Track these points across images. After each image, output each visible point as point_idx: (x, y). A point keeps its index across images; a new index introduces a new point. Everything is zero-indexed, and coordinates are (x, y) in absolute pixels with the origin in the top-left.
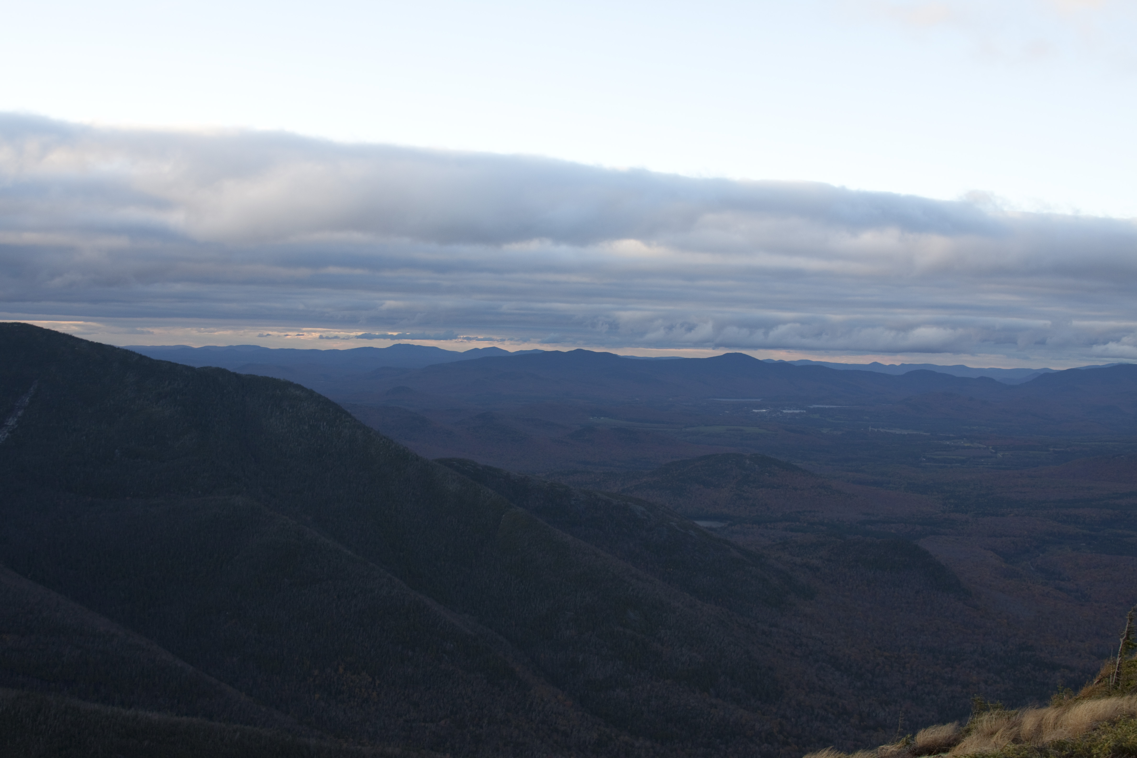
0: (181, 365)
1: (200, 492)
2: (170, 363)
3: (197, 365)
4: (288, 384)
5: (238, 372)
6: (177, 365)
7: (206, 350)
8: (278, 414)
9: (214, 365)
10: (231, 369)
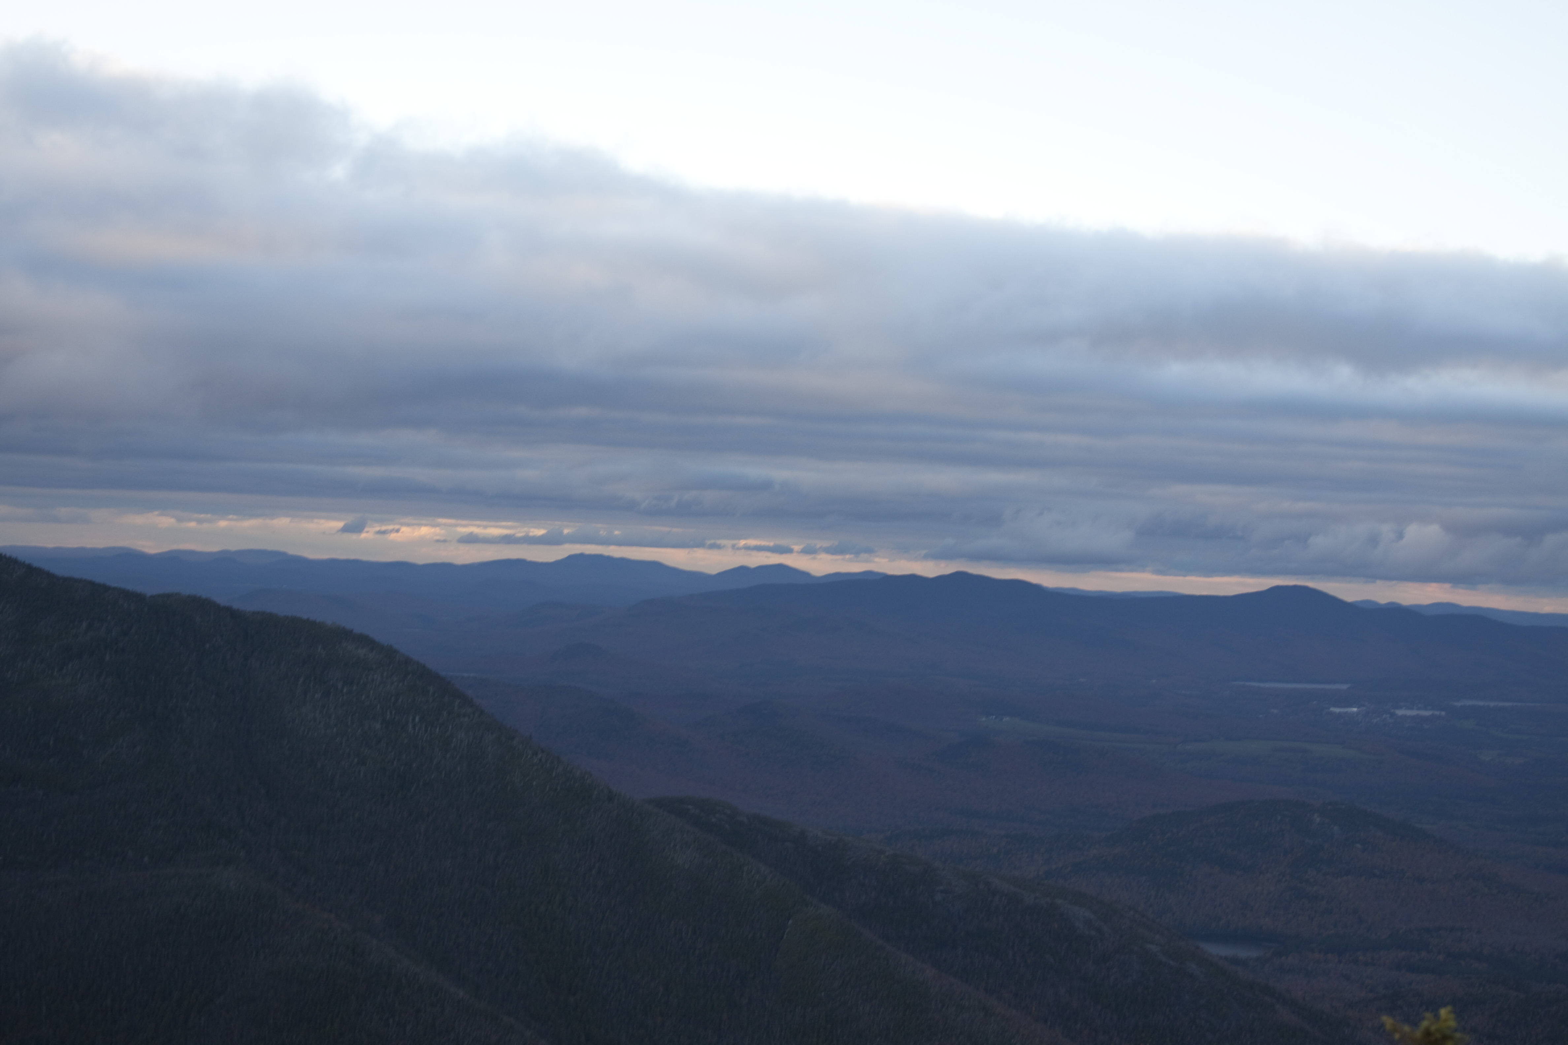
0: (115, 589)
1: (146, 859)
2: (92, 584)
3: (150, 590)
4: (343, 634)
5: (236, 606)
6: (105, 588)
7: (173, 559)
8: (318, 696)
9: (186, 590)
10: (222, 600)
